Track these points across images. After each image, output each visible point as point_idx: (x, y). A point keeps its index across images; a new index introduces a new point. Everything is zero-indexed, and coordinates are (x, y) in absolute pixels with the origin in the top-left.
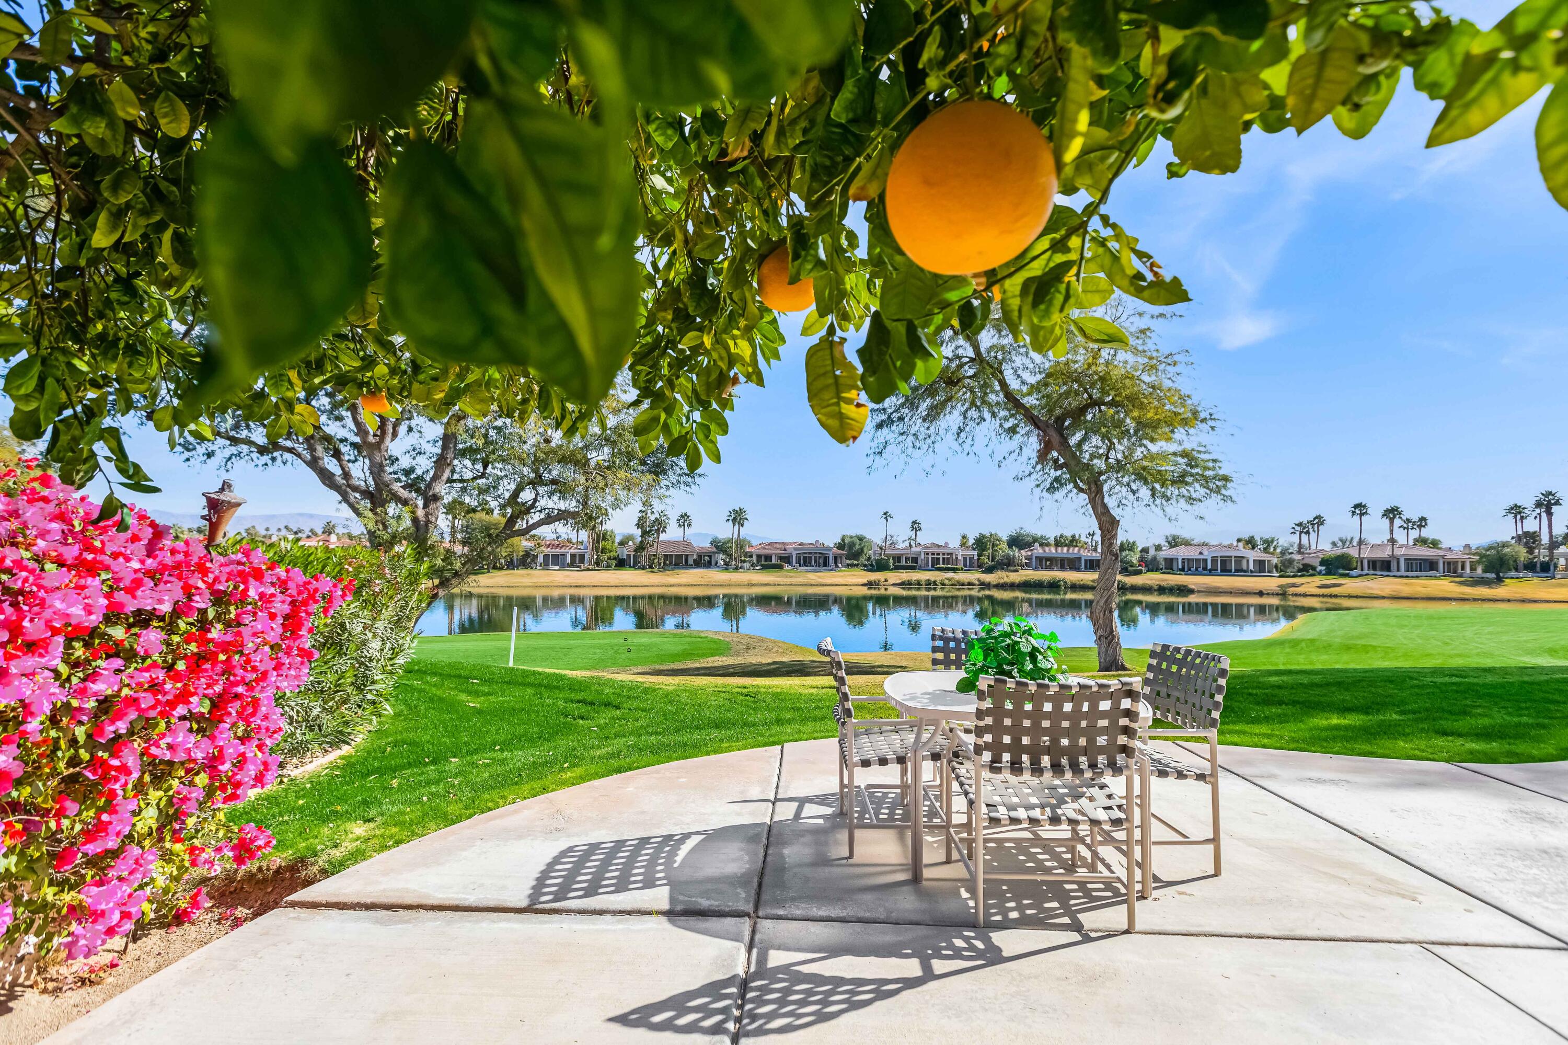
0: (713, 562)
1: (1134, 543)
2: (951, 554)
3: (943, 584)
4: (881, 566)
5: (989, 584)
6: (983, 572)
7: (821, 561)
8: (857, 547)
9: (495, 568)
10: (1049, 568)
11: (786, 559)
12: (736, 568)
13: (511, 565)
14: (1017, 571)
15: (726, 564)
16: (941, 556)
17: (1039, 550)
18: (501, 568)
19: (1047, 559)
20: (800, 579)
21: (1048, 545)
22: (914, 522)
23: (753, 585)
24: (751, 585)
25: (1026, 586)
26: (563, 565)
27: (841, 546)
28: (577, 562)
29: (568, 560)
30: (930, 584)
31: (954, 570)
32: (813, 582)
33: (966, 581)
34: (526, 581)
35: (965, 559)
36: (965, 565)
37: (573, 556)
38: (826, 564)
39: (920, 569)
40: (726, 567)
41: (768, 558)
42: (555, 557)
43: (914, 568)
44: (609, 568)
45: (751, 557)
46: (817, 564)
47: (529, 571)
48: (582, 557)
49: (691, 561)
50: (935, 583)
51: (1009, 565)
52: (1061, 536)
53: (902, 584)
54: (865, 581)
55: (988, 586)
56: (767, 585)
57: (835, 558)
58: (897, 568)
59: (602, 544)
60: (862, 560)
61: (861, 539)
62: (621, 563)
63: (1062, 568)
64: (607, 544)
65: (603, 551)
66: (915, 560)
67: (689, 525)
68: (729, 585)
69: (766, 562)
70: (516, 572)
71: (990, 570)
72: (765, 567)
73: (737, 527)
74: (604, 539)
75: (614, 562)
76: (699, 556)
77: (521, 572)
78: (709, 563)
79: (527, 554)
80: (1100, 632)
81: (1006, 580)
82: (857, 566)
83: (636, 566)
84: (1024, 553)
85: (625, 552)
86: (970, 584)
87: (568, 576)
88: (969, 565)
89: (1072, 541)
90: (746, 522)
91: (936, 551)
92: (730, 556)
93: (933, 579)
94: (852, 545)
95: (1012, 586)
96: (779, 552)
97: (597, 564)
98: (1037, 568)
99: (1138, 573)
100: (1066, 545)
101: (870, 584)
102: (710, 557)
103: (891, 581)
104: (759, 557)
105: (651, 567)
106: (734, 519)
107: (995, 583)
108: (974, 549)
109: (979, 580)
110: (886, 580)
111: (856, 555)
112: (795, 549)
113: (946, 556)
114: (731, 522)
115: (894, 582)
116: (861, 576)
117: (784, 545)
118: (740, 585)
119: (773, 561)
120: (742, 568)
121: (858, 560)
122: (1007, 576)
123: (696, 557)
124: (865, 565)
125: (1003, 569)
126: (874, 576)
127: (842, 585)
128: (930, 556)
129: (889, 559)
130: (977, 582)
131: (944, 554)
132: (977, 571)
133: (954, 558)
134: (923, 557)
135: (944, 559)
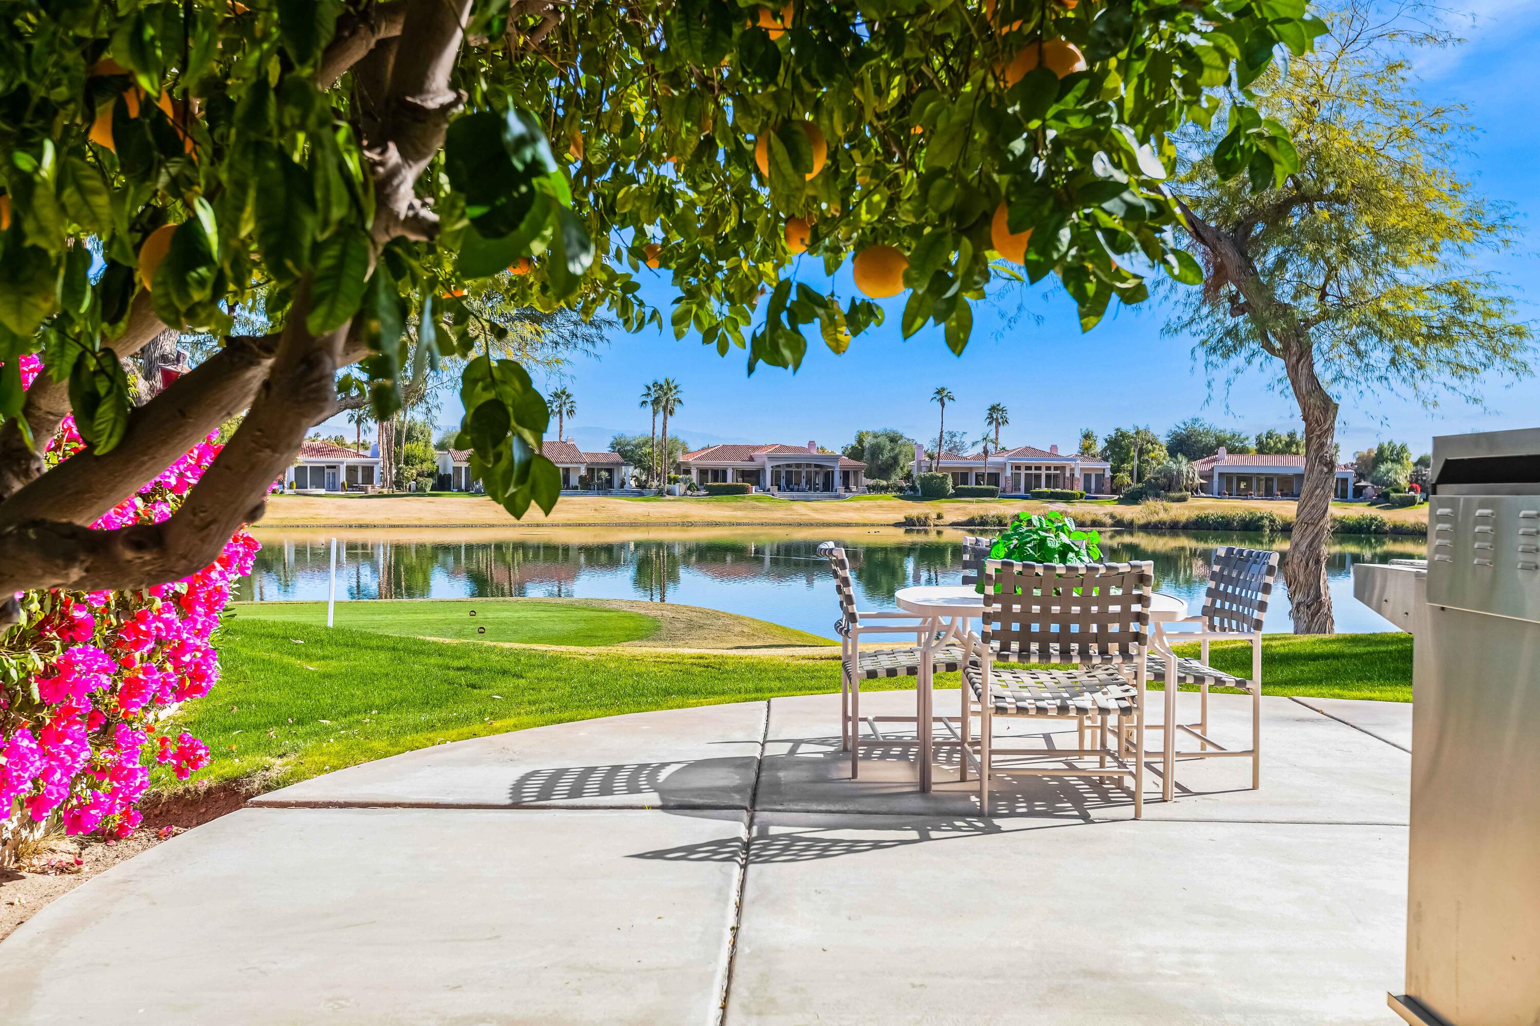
0: (616, 482)
1: (1403, 448)
2: (1063, 468)
4: (930, 490)
5: (1131, 523)
6: (1121, 502)
7: (819, 480)
8: (886, 455)
10: (1244, 495)
11: (753, 476)
12: (660, 493)
14: (1183, 499)
15: (642, 486)
16: (1043, 472)
17: (1226, 462)
19: (1242, 477)
20: (779, 515)
21: (1243, 451)
22: (993, 409)
23: (692, 524)
24: (688, 524)
25: (1199, 528)
26: (333, 487)
27: (856, 453)
28: (359, 480)
29: (343, 477)
31: (1067, 498)
32: (804, 519)
33: (1088, 519)
35: (1087, 477)
36: (1087, 489)
37: (351, 470)
38: (828, 486)
39: (1004, 495)
40: (641, 490)
41: (720, 474)
42: (318, 471)
43: (991, 494)
44: (419, 491)
45: (687, 472)
46: (812, 486)
48: (368, 471)
49: (574, 480)
51: (1169, 488)
52: (1270, 436)
53: (970, 524)
54: (901, 518)
55: (1129, 527)
56: (717, 524)
57: (846, 475)
58: (960, 494)
59: (406, 447)
60: (896, 478)
61: (893, 440)
62: (443, 484)
63: (1269, 494)
64: (417, 449)
65: (409, 460)
66: (994, 478)
67: (571, 412)
68: (648, 525)
69: (715, 483)
71: (1133, 498)
72: (713, 492)
73: (660, 417)
74: (409, 438)
75: (430, 482)
76: (590, 470)
78: (610, 482)
80: (1299, 597)
81: (1163, 516)
82: (885, 489)
83: (470, 489)
84: (1198, 466)
85: (449, 462)
86: (1095, 523)
87: (340, 507)
88: (1096, 488)
89: (1289, 445)
90: (678, 409)
91: (1034, 463)
92: (649, 470)
94: (876, 450)
95: (1174, 528)
96: (740, 463)
97: (398, 484)
98: (1221, 495)
99: (1409, 503)
100: (1279, 452)
101: (909, 524)
102: (610, 471)
103: (949, 518)
104: (703, 472)
106: (656, 402)
107: (1142, 521)
108: (1106, 459)
109: (1112, 516)
110: (939, 517)
111: (885, 470)
112: (771, 458)
113: (1052, 472)
114: (650, 408)
115: (955, 519)
116: (894, 508)
117: (749, 452)
118: (667, 525)
119: (730, 481)
120: (670, 493)
121: (887, 478)
122: (1166, 510)
123: (583, 472)
124: (901, 489)
125: (1157, 496)
126: (917, 509)
127: (857, 525)
128: (1023, 472)
129: (945, 477)
130: (1109, 521)
131: (1048, 468)
132: (1109, 501)
133: (1068, 475)
134: (1008, 473)
135: (1048, 477)
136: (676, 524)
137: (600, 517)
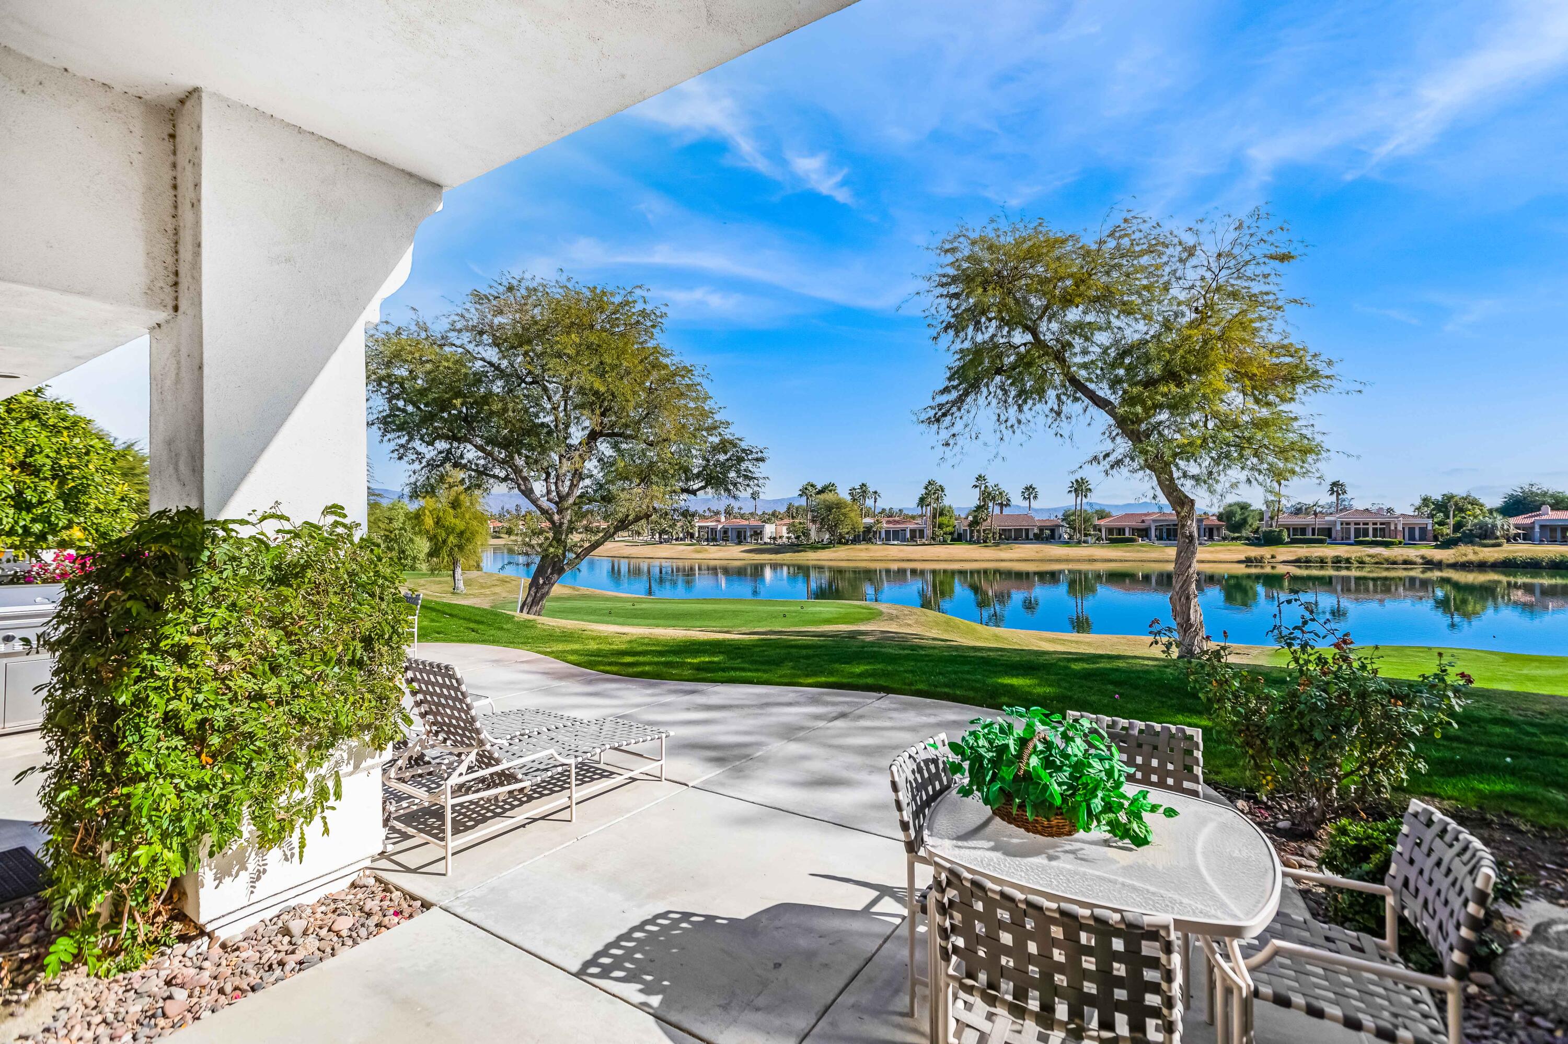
0: (1057, 536)
2: (1389, 524)
3: (1362, 562)
4: (1271, 539)
5: (1442, 563)
6: (1436, 547)
8: (1238, 517)
9: (840, 543)
11: (1144, 533)
12: (1079, 542)
13: (856, 540)
14: (1499, 545)
15: (1070, 538)
16: (1371, 527)
17: (1554, 516)
18: (846, 543)
20: (1154, 555)
22: (1336, 484)
23: (1095, 560)
24: (1093, 561)
25: (1507, 566)
26: (903, 540)
27: (1220, 517)
28: (916, 536)
29: (908, 535)
30: (1337, 562)
31: (1387, 545)
33: (1400, 559)
34: (864, 555)
35: (1412, 530)
36: (1412, 537)
37: (913, 531)
39: (1334, 542)
40: (1070, 541)
41: (1121, 531)
42: (896, 532)
43: (1321, 542)
44: (944, 542)
45: (1100, 530)
47: (871, 547)
48: (922, 532)
49: (1031, 536)
50: (1348, 561)
51: (1482, 537)
53: (1297, 562)
54: (1242, 557)
55: (1439, 565)
57: (1211, 530)
58: (1293, 542)
59: (938, 520)
60: (1246, 532)
61: (1243, 507)
62: (958, 538)
64: (944, 520)
65: (941, 526)
66: (1327, 531)
67: (1035, 497)
68: (1074, 561)
69: (1117, 536)
70: (857, 546)
71: (1448, 544)
72: (1113, 541)
73: (1079, 498)
74: (941, 514)
75: (950, 537)
76: (1041, 530)
77: (862, 546)
78: (1052, 536)
79: (868, 529)
81: (1471, 557)
82: (1237, 539)
83: (971, 542)
84: (1522, 520)
85: (963, 526)
86: (1405, 562)
87: (908, 551)
88: (1415, 535)
90: (1090, 493)
91: (1364, 520)
92: (1074, 529)
93: (1346, 555)
94: (1234, 514)
95: (1482, 566)
96: (1134, 524)
97: (934, 539)
98: (1541, 542)
101: (1248, 561)
102: (1053, 531)
103: (1280, 558)
104: (1110, 531)
105: (985, 542)
106: (1076, 490)
107: (1452, 561)
108: (1431, 516)
109: (1423, 557)
110: (1273, 557)
111: (1237, 527)
112: (1154, 521)
113: (1378, 526)
114: (1073, 494)
115: (1285, 559)
116: (1240, 551)
117: (1142, 518)
118: (1079, 561)
119: (1127, 535)
120: (1085, 542)
121: (1239, 532)
122: (1475, 553)
123: (1036, 531)
124: (1248, 539)
125: (1472, 543)
126: (1254, 552)
127: (1209, 562)
128: (1352, 527)
129: (1281, 531)
130: (1419, 560)
131: (1375, 524)
132: (1426, 546)
133: (1393, 528)
134: (1339, 527)
135: (1375, 530)
136: (1085, 561)
137: (1039, 556)
